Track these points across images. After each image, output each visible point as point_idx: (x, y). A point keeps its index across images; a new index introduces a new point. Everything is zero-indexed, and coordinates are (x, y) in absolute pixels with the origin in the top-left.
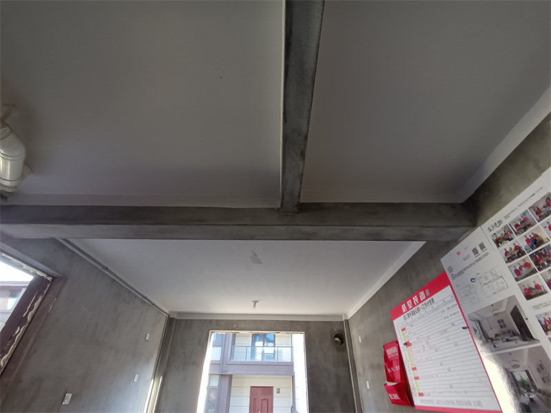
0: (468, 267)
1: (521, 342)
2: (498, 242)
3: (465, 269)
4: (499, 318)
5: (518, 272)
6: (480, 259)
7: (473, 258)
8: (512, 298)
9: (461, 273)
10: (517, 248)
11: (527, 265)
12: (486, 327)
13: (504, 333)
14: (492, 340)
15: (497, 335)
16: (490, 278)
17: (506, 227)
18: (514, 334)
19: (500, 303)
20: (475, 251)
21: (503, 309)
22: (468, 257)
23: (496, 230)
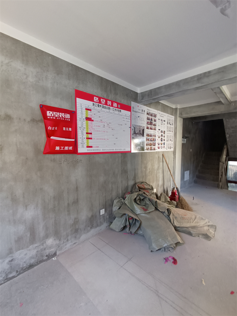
0: (138, 112)
1: (142, 136)
2: (147, 114)
3: (137, 112)
4: (140, 129)
5: (147, 123)
6: (142, 113)
7: (141, 111)
8: (144, 127)
9: (136, 112)
10: (149, 118)
11: (149, 122)
12: (136, 130)
13: (139, 133)
14: (136, 134)
15: (137, 133)
16: (142, 120)
17: (149, 112)
18: (141, 134)
19: (142, 126)
20: (142, 110)
21: (141, 128)
22: (140, 110)
23: (148, 111)
